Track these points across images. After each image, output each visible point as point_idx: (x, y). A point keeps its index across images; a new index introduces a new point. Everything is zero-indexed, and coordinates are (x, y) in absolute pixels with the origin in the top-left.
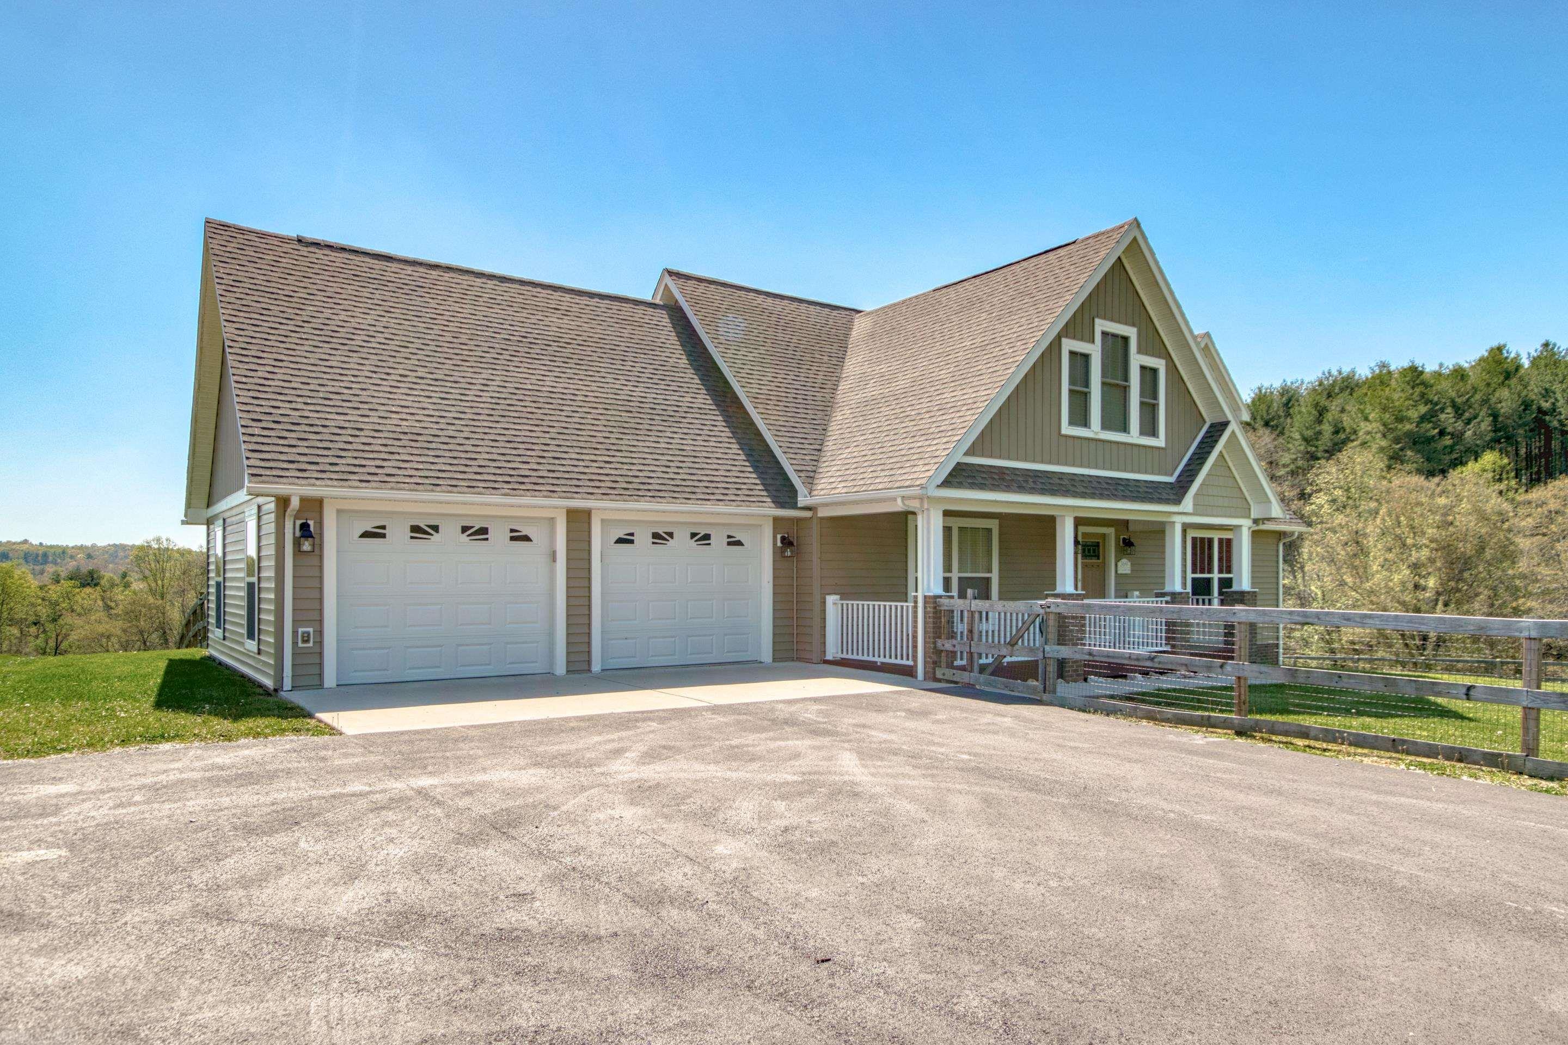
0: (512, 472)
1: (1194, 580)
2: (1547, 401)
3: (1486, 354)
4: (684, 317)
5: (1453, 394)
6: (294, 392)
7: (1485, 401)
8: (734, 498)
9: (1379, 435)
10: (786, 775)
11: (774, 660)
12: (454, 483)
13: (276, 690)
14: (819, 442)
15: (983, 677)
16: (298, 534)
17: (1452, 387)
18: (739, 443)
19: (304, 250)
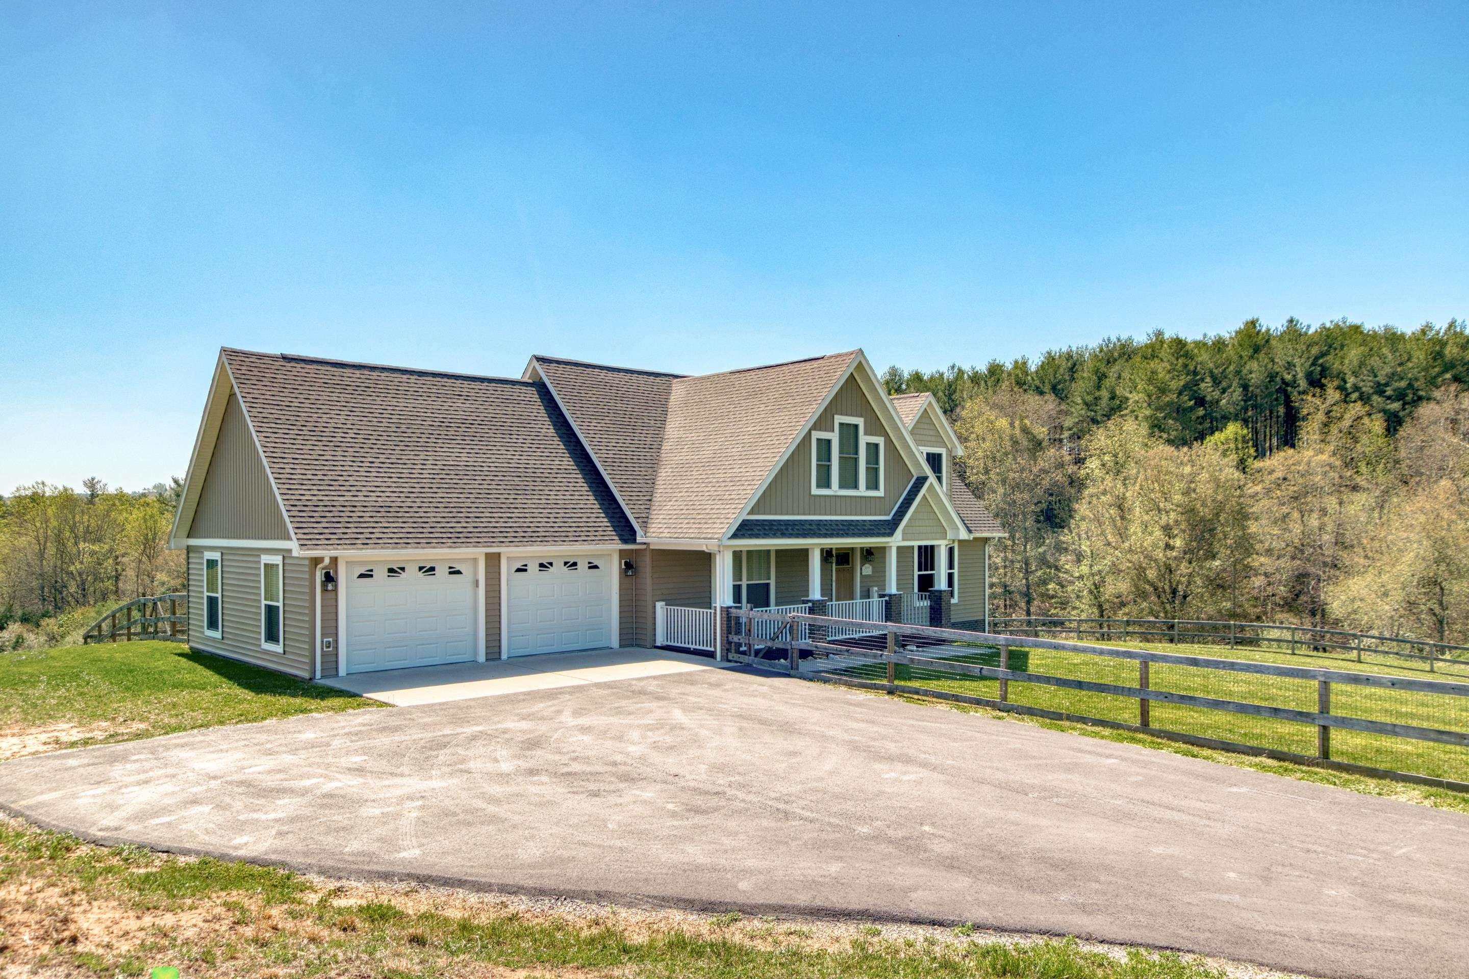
0: (451, 530)
1: (919, 576)
2: (1289, 373)
3: (1242, 327)
4: (548, 392)
5: (1211, 365)
6: (309, 482)
7: (1238, 373)
8: (594, 538)
9: (1145, 405)
10: (649, 720)
11: (621, 646)
12: (418, 541)
13: (311, 679)
14: (649, 494)
15: (757, 659)
16: (324, 579)
17: (1210, 359)
18: (594, 495)
19: (289, 365)
